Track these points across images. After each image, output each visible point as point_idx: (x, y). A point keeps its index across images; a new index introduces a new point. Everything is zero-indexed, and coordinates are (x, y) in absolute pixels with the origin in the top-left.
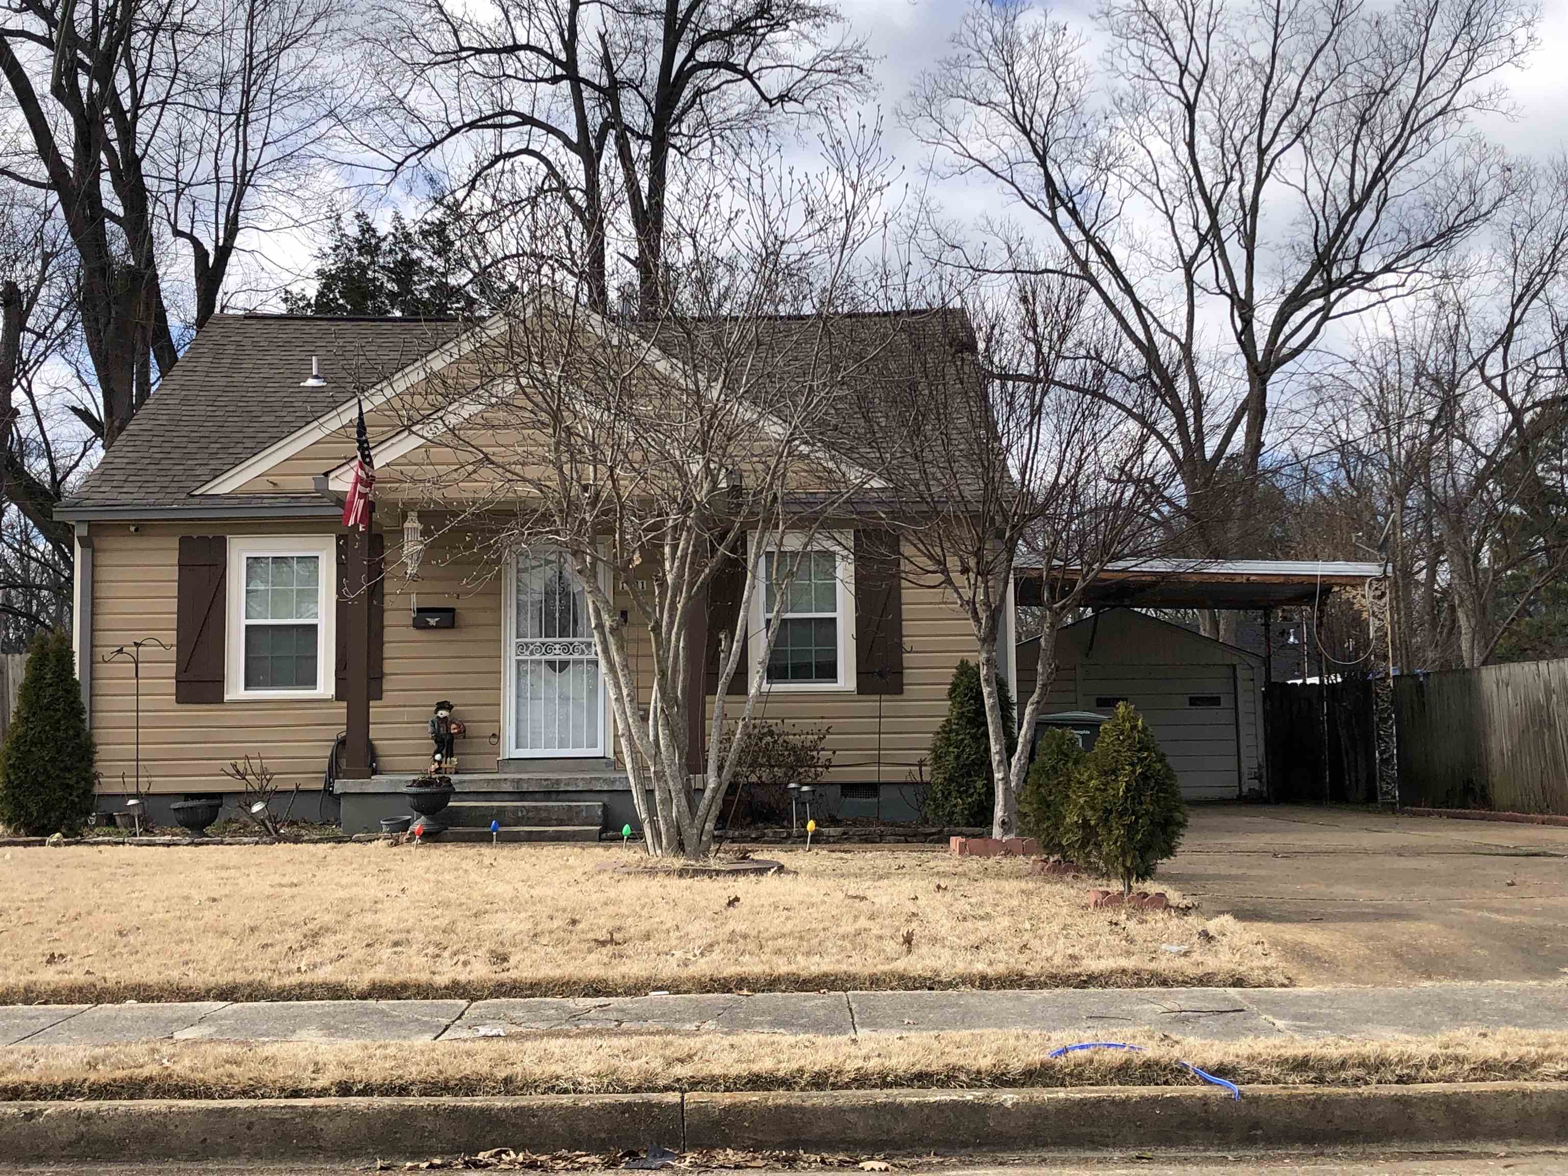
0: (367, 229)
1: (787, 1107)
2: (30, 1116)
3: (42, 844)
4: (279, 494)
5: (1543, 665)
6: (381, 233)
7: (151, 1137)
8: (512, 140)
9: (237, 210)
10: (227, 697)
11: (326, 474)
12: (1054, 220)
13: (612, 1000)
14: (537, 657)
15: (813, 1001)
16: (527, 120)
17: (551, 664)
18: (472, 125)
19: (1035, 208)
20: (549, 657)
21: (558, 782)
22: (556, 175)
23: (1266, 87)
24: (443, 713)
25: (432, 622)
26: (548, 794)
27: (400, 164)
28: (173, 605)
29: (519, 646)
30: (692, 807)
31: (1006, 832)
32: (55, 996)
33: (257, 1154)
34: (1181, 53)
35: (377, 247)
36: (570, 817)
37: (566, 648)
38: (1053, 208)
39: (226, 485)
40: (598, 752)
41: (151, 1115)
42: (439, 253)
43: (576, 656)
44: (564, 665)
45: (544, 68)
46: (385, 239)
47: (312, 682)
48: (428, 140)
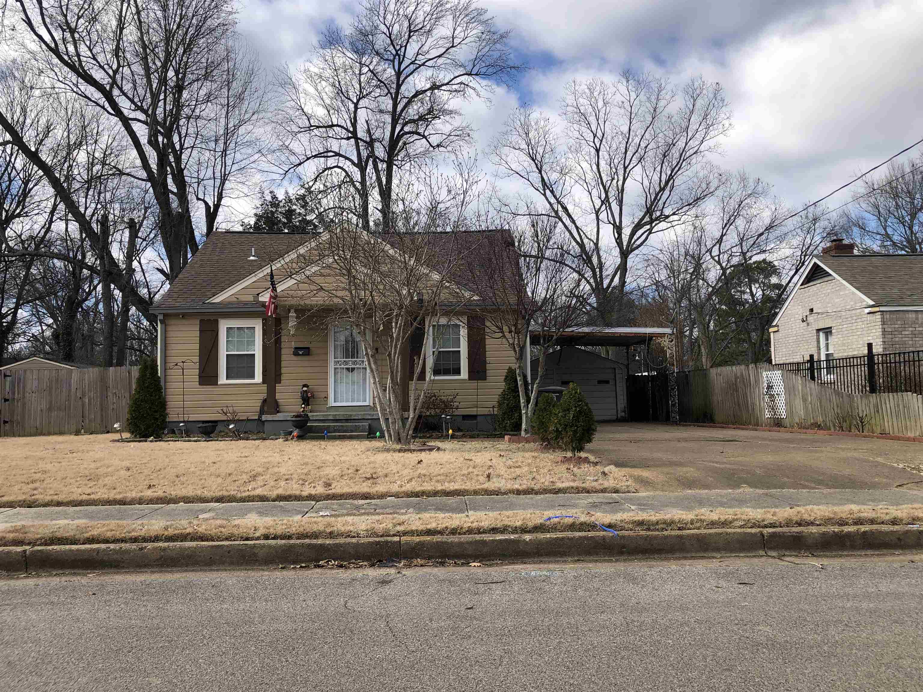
0: (274, 197)
1: (442, 542)
2: (141, 549)
3: (146, 441)
4: (239, 302)
5: (734, 368)
6: (280, 199)
7: (189, 557)
8: (331, 162)
9: (222, 190)
10: (219, 383)
11: (258, 295)
12: (545, 195)
13: (373, 501)
14: (342, 366)
15: (451, 500)
16: (337, 154)
17: (348, 369)
18: (315, 156)
19: (538, 190)
20: (346, 366)
21: (351, 415)
22: (349, 176)
24: (305, 389)
25: (301, 353)
26: (347, 420)
27: (287, 172)
28: (197, 346)
29: (335, 362)
30: (404, 424)
31: (526, 433)
32: (151, 501)
33: (232, 563)
34: (594, 129)
35: (278, 204)
36: (356, 429)
37: (354, 363)
38: (544, 190)
39: (218, 299)
40: (367, 404)
41: (189, 548)
42: (303, 207)
43: (358, 366)
44: (353, 369)
45: (344, 134)
46: (281, 201)
47: (252, 376)
48: (298, 162)
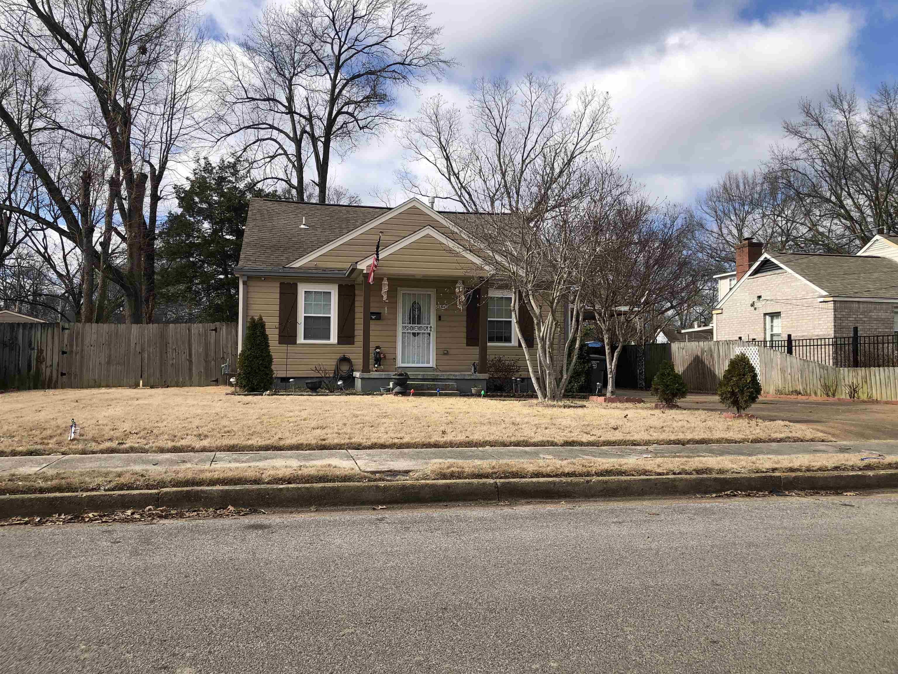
0: (208, 164)
2: (588, 482)
3: (262, 395)
4: (316, 268)
6: (213, 165)
8: (263, 134)
9: (168, 153)
10: (298, 342)
11: (356, 263)
12: (449, 180)
13: (638, 447)
14: (409, 331)
16: (272, 127)
17: (414, 334)
18: (249, 127)
19: (443, 175)
20: (414, 331)
21: (438, 375)
22: (283, 149)
23: (526, 138)
24: (378, 350)
25: (373, 317)
26: (433, 380)
27: (218, 140)
28: (277, 308)
29: (403, 327)
30: (558, 385)
31: (612, 395)
34: (498, 125)
35: (212, 170)
36: (446, 388)
37: (419, 328)
38: (449, 174)
39: (297, 264)
40: (430, 365)
42: (233, 174)
43: (423, 331)
44: (418, 334)
45: (283, 109)
46: (215, 168)
47: (329, 338)
48: (229, 131)
